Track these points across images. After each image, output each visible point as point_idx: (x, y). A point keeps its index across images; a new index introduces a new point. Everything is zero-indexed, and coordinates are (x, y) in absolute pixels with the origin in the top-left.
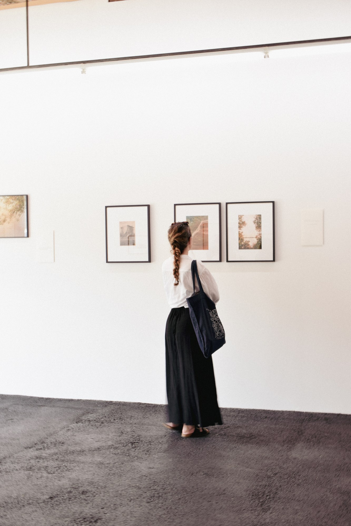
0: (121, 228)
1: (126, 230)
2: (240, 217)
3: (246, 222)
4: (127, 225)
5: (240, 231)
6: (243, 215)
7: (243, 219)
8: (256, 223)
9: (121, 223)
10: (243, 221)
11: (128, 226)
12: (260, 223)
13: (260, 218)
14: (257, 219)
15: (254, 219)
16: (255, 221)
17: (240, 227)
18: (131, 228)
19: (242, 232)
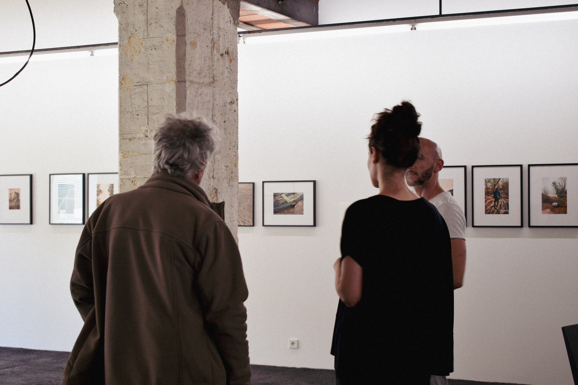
0: (10, 194)
1: (13, 195)
2: (98, 186)
3: (102, 190)
4: (14, 191)
5: (98, 198)
6: (100, 184)
7: (101, 188)
8: (110, 191)
9: (10, 190)
10: (100, 189)
11: (16, 193)
12: (113, 191)
13: (113, 187)
14: (110, 187)
15: (108, 188)
16: (109, 189)
17: (98, 195)
18: (17, 194)
19: (99, 199)
